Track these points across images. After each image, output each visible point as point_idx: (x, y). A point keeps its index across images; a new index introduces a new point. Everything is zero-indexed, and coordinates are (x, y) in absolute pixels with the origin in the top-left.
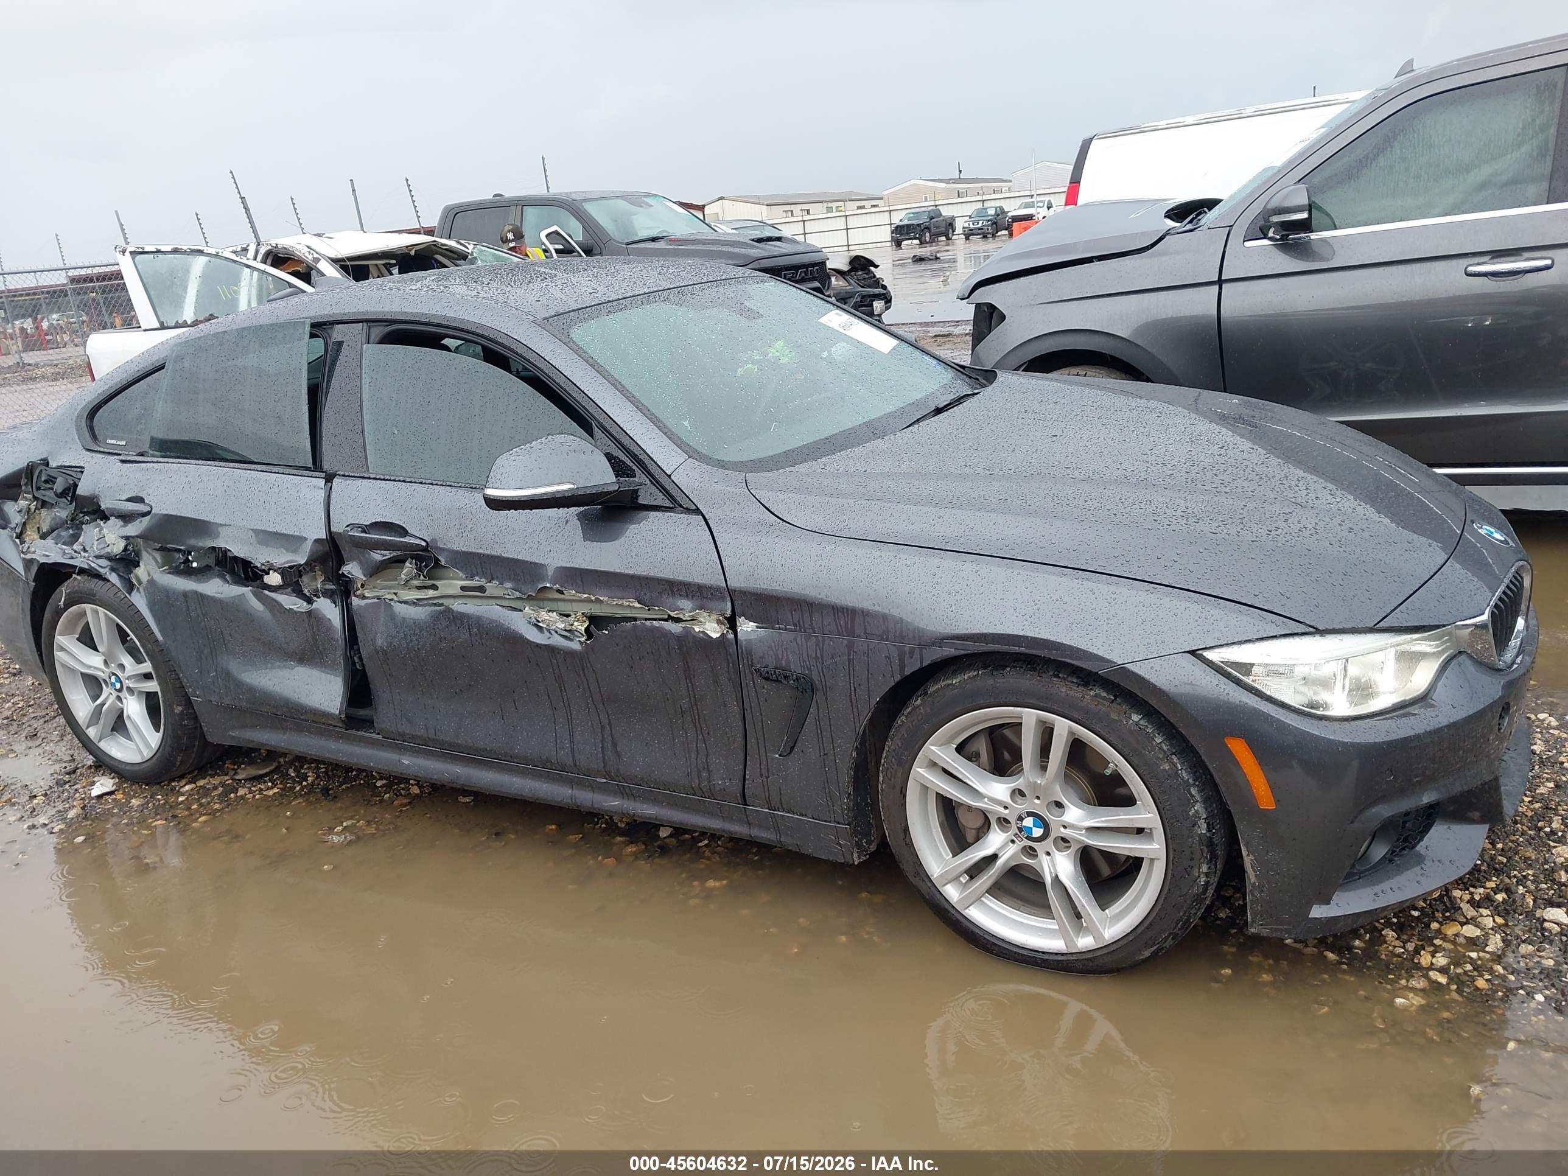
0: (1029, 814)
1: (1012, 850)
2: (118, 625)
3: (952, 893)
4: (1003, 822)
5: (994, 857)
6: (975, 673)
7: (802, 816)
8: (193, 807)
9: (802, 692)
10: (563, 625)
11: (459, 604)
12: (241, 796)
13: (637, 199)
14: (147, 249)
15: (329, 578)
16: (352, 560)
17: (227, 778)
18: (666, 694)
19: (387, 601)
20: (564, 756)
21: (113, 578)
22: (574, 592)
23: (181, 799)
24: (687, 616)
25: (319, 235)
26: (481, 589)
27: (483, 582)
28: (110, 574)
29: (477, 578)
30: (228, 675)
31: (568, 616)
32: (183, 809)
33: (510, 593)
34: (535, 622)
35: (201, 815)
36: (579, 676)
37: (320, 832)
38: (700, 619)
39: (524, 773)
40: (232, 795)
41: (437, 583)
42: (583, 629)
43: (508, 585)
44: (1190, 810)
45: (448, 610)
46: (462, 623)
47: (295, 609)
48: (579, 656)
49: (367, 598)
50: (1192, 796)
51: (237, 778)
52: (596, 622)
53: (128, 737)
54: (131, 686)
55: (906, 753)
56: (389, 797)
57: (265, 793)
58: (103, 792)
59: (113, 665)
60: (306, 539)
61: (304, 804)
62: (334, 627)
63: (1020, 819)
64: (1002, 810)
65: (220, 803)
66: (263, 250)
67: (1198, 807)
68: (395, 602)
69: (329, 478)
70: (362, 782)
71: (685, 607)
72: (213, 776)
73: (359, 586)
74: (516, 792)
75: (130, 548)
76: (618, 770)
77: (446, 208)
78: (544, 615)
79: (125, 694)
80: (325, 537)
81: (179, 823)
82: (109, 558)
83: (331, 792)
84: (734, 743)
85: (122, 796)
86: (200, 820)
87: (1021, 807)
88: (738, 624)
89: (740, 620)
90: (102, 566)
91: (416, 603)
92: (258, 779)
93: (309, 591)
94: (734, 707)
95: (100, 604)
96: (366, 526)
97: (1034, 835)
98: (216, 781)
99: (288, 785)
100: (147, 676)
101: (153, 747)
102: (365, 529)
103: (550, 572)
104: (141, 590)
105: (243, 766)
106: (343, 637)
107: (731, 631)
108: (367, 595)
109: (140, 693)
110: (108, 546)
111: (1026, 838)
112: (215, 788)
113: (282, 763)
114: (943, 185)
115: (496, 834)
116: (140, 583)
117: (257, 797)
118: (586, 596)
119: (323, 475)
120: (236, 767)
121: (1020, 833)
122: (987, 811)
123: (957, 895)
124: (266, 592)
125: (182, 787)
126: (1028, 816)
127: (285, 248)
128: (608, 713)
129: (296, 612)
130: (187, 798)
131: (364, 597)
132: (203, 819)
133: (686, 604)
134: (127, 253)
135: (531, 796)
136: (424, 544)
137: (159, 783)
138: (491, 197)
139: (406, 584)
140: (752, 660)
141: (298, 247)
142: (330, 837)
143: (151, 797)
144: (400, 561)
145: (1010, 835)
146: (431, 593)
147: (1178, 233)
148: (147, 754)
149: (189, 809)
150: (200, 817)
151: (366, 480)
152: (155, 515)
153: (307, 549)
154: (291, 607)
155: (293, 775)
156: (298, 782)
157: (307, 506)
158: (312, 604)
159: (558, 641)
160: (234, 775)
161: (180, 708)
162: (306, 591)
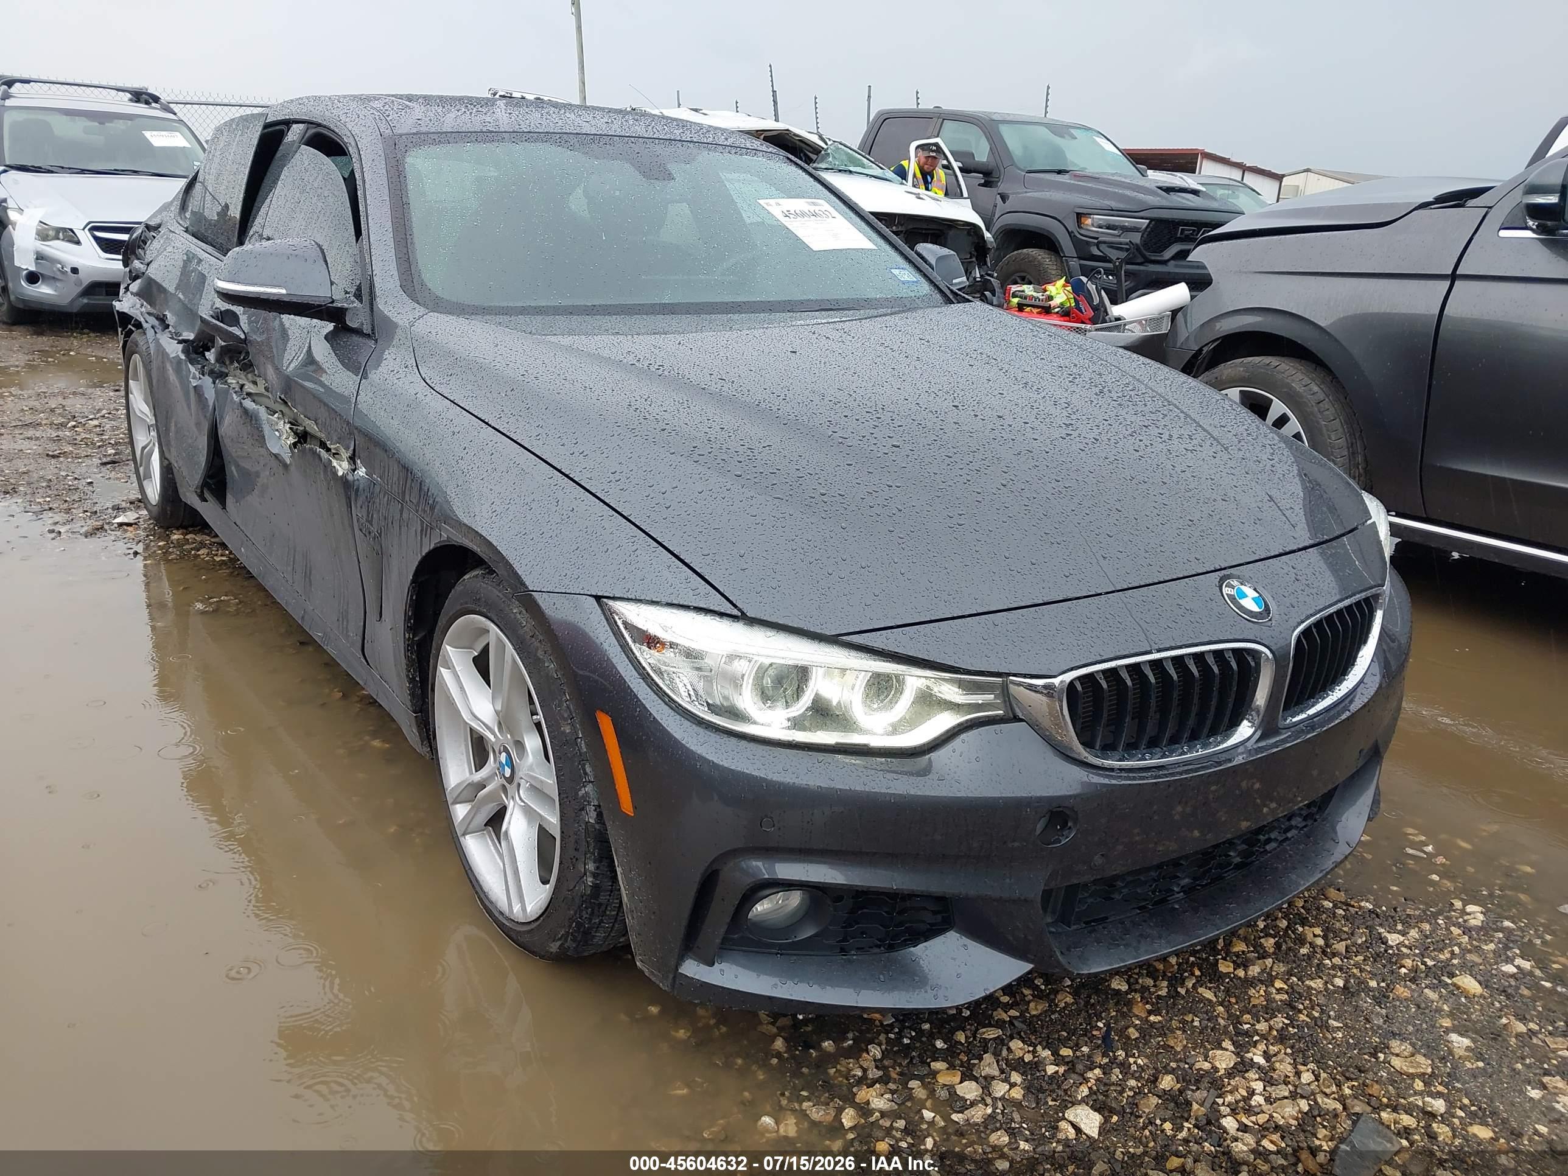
0: (504, 748)
1: (494, 784)
3: (456, 813)
9: (377, 554)
13: (1064, 129)
19: (231, 389)
22: (291, 404)
23: (161, 543)
24: (334, 448)
25: (696, 110)
38: (341, 453)
42: (292, 445)
44: (580, 790)
48: (289, 472)
49: (226, 383)
50: (586, 774)
62: (209, 406)
63: (500, 752)
64: (490, 736)
67: (589, 788)
68: (234, 391)
71: (334, 438)
78: (281, 424)
88: (357, 466)
89: (358, 462)
94: (354, 556)
95: (140, 355)
96: (222, 312)
97: (506, 775)
101: (158, 493)
103: (282, 382)
107: (351, 472)
108: (228, 381)
111: (502, 775)
118: (296, 411)
121: (500, 768)
125: (175, 535)
126: (504, 751)
130: (165, 544)
133: (334, 434)
136: (243, 337)
139: (247, 377)
140: (357, 507)
147: (1431, 208)
148: (157, 499)
158: (199, 381)
159: (283, 453)
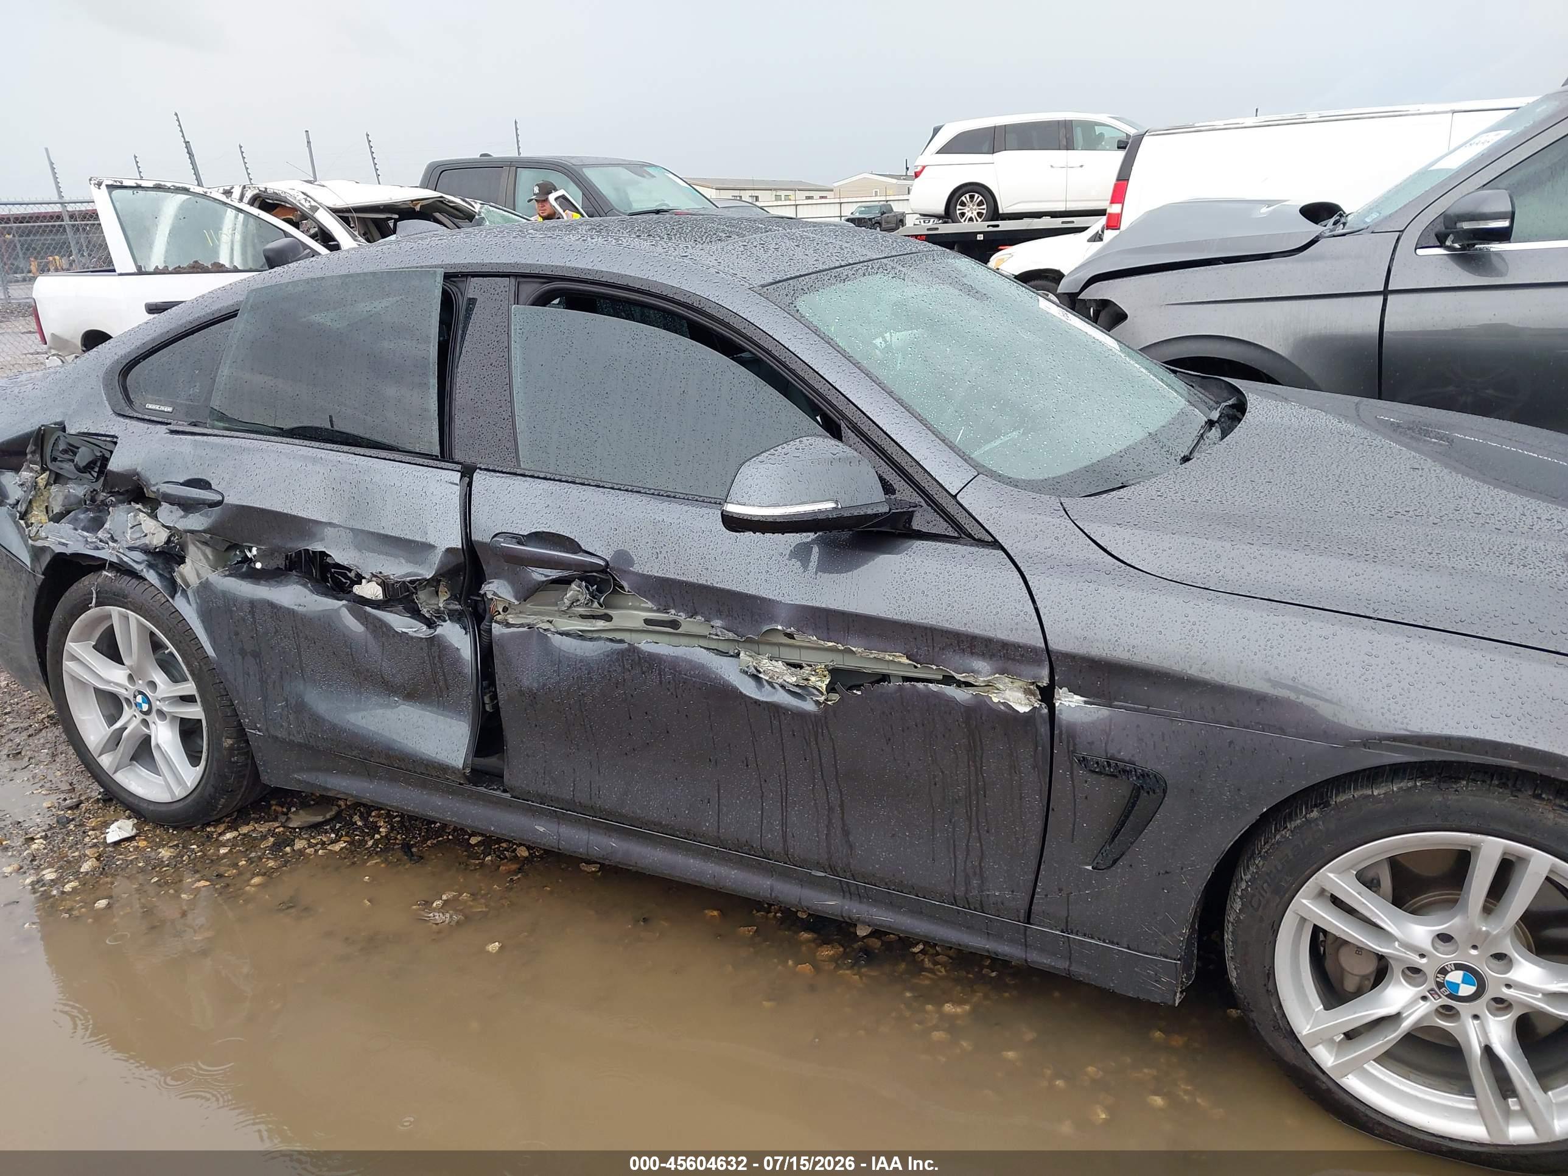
0: (1458, 967)
1: (1423, 1009)
2: (152, 634)
3: (1325, 1057)
4: (1413, 973)
5: (1395, 1018)
6: (1410, 784)
7: (1112, 943)
8: (240, 864)
9: (1148, 793)
10: (794, 679)
11: (647, 642)
12: (300, 850)
13: (640, 168)
14: (126, 183)
15: (456, 596)
16: (497, 576)
17: (276, 824)
18: (935, 777)
19: (541, 630)
20: (772, 839)
21: (152, 576)
22: (815, 638)
23: (223, 851)
24: (981, 680)
26: (674, 624)
27: (682, 617)
28: (148, 571)
29: (673, 611)
30: (300, 707)
31: (801, 667)
32: (229, 866)
33: (719, 633)
34: (755, 672)
35: (254, 875)
36: (808, 744)
37: (414, 907)
38: (997, 685)
39: (707, 855)
40: (288, 849)
41: (610, 612)
42: (824, 687)
43: (718, 623)
45: (633, 649)
46: (651, 667)
47: (411, 633)
48: (813, 719)
49: (513, 625)
51: (291, 826)
52: (840, 678)
53: (156, 770)
54: (165, 709)
55: (1289, 878)
56: (491, 861)
57: (329, 848)
58: (121, 837)
59: (140, 682)
60: (432, 547)
61: (383, 865)
62: (464, 659)
63: (1444, 971)
64: (1417, 958)
65: (275, 859)
66: (249, 194)
68: (553, 633)
69: (468, 472)
70: (450, 837)
71: (982, 669)
72: (257, 821)
73: (501, 610)
74: (693, 877)
75: (175, 539)
76: (849, 864)
77: (430, 164)
78: (765, 664)
79: (153, 717)
80: (460, 546)
81: (228, 885)
82: (146, 550)
83: (414, 850)
84: (1025, 846)
85: (145, 843)
86: (253, 881)
87: (1447, 957)
88: (1056, 696)
89: (1061, 691)
90: (136, 560)
91: (581, 636)
92: (316, 827)
93: (428, 611)
94: (1035, 802)
95: (133, 608)
96: (522, 536)
97: (1461, 993)
98: (263, 828)
99: (357, 837)
100: (187, 699)
101: (189, 785)
102: (520, 539)
103: (783, 614)
104: (189, 592)
105: (293, 809)
106: (474, 671)
107: (1044, 705)
108: (511, 621)
109: (174, 718)
110: (146, 536)
111: (1446, 996)
112: (264, 837)
113: (343, 807)
114: (894, 181)
115: (645, 920)
116: (188, 586)
117: (320, 852)
118: (831, 644)
119: (459, 467)
120: (285, 810)
121: (1440, 989)
122: (1390, 957)
123: (1332, 1059)
124: (368, 609)
125: (220, 834)
126: (1456, 969)
127: (276, 194)
128: (841, 792)
129: (412, 638)
130: (230, 851)
131: (508, 625)
132: (256, 880)
133: (982, 665)
134: (103, 187)
135: (713, 883)
136: (602, 563)
137: (190, 828)
138: (478, 157)
139: (566, 613)
140: (1075, 744)
141: (292, 192)
142: (431, 915)
143: (183, 847)
144: (566, 582)
145: (1423, 989)
146: (601, 624)
147: (1334, 236)
148: (179, 793)
149: (235, 865)
150: (252, 878)
151: (519, 477)
152: (228, 504)
153: (435, 561)
154: (404, 630)
155: (359, 823)
156: (368, 834)
157: (437, 507)
158: (435, 628)
159: (782, 698)
160: (286, 821)
161: (230, 741)
162: (424, 611)
